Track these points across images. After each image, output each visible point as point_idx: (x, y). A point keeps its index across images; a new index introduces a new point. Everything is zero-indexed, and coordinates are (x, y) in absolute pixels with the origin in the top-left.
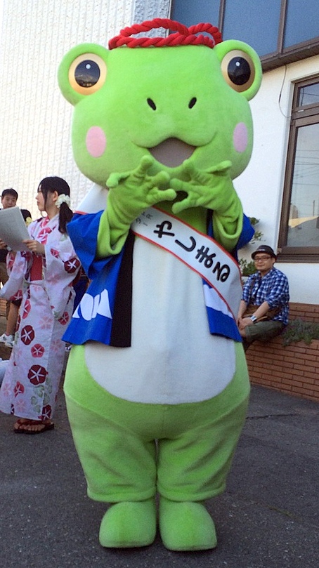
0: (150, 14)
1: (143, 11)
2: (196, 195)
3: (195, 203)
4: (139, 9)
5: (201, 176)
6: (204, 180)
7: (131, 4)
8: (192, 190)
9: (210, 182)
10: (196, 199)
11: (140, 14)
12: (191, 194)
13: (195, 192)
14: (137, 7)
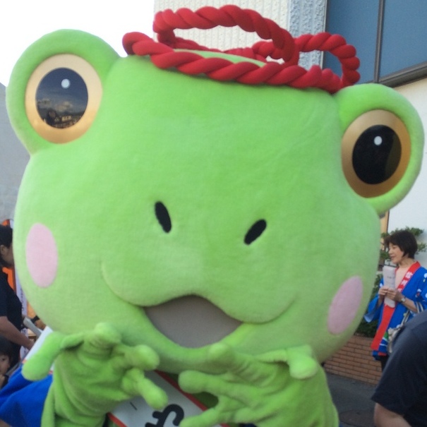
0: (306, 22)
1: (298, 21)
2: (234, 403)
3: (232, 417)
4: (294, 19)
5: (248, 371)
6: (255, 377)
7: (286, 15)
8: (226, 394)
9: (267, 382)
10: (235, 410)
11: (295, 24)
12: (223, 402)
13: (234, 398)
14: (292, 17)
